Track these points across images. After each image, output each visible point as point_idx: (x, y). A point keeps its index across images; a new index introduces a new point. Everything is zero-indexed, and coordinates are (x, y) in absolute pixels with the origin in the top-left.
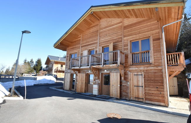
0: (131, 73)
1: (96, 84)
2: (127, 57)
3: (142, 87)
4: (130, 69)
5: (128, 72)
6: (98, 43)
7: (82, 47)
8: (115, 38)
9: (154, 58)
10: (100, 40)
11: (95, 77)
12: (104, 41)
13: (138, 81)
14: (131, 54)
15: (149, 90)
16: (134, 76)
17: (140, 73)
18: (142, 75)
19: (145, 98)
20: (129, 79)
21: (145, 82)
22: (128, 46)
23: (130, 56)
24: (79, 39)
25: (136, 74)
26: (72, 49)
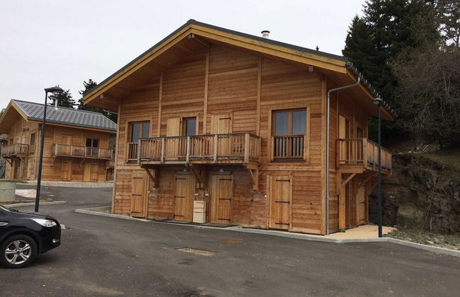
0: (271, 177)
1: (200, 199)
2: (264, 144)
3: (289, 202)
4: (270, 168)
5: (265, 174)
6: (206, 105)
7: (163, 108)
8: (243, 99)
9: (310, 150)
10: (210, 98)
11: (198, 185)
12: (219, 102)
13: (282, 193)
14: (273, 138)
15: (300, 209)
16: (275, 182)
17: (286, 178)
18: (289, 181)
19: (292, 223)
20: (268, 188)
21: (293, 194)
22: (267, 121)
23: (271, 143)
24: (154, 85)
25: (279, 178)
26: (135, 108)
